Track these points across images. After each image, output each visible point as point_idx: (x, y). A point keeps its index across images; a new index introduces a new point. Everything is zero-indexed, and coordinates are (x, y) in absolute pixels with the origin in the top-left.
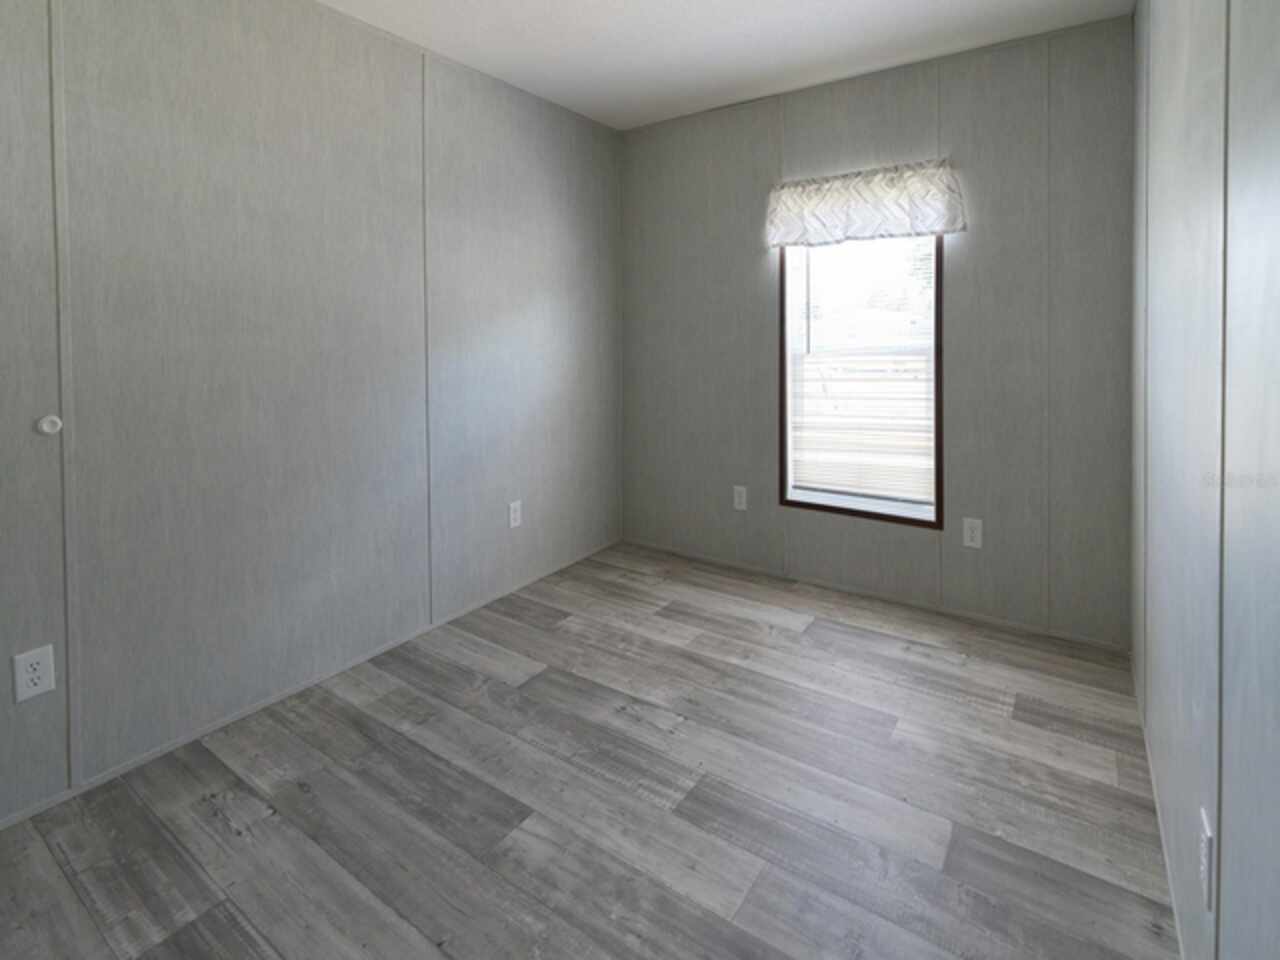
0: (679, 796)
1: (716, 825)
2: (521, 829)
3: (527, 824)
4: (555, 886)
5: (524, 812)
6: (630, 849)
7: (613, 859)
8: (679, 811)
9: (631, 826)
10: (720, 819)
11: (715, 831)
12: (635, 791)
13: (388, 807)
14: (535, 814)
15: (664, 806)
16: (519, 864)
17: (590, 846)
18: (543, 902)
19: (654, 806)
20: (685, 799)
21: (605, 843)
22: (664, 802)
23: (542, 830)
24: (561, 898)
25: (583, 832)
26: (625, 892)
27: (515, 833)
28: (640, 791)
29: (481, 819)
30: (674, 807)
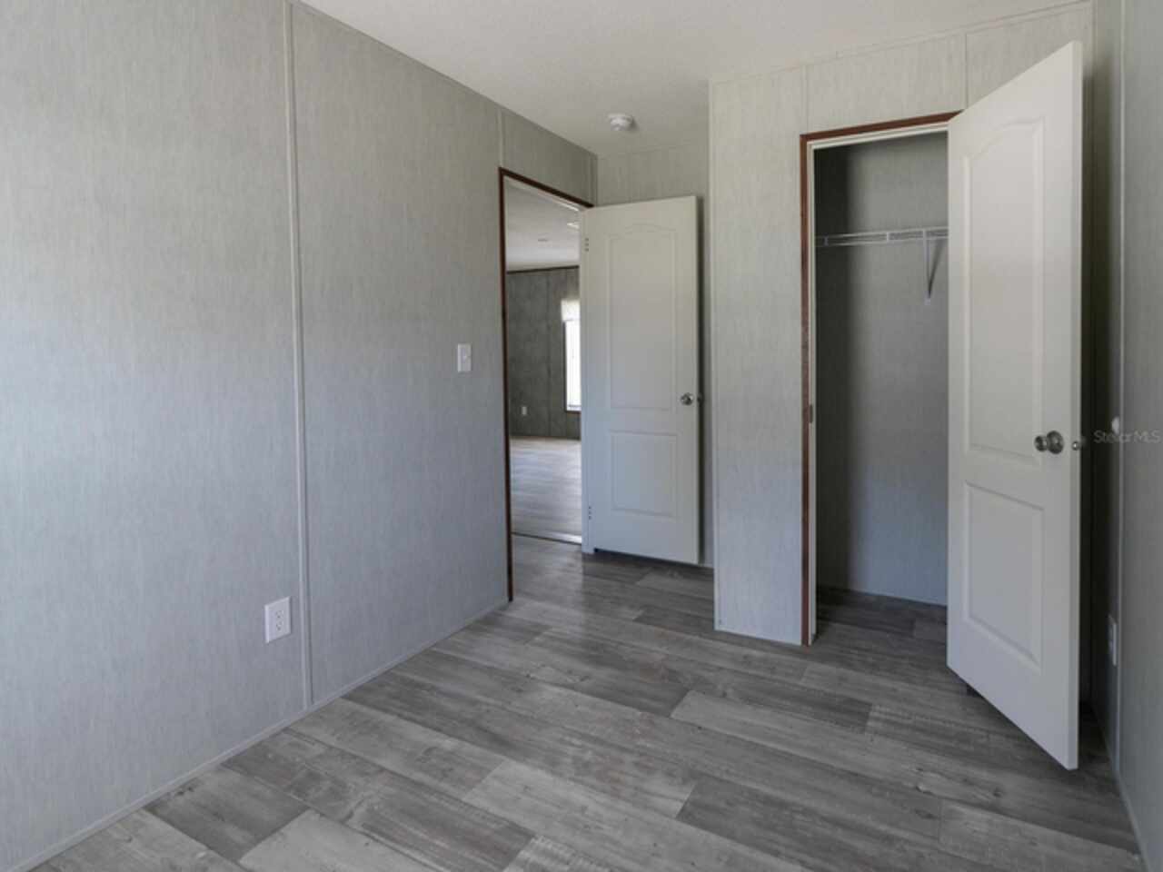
0: (525, 854)
1: (494, 826)
2: (681, 801)
3: (678, 806)
4: (637, 764)
5: (685, 815)
6: (579, 796)
7: (593, 787)
8: (528, 835)
9: (578, 815)
10: (487, 832)
11: (498, 820)
12: (574, 855)
13: (823, 807)
14: (674, 816)
15: (543, 841)
16: (670, 774)
17: (616, 794)
18: (641, 755)
19: (554, 839)
20: (519, 851)
21: (603, 799)
22: (543, 845)
23: (660, 802)
24: (628, 758)
25: (622, 805)
26: (583, 767)
27: (685, 797)
28: (567, 856)
29: (722, 805)
30: (533, 840)
